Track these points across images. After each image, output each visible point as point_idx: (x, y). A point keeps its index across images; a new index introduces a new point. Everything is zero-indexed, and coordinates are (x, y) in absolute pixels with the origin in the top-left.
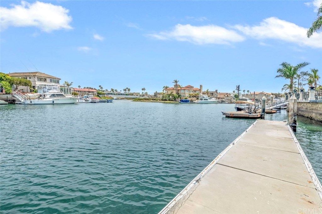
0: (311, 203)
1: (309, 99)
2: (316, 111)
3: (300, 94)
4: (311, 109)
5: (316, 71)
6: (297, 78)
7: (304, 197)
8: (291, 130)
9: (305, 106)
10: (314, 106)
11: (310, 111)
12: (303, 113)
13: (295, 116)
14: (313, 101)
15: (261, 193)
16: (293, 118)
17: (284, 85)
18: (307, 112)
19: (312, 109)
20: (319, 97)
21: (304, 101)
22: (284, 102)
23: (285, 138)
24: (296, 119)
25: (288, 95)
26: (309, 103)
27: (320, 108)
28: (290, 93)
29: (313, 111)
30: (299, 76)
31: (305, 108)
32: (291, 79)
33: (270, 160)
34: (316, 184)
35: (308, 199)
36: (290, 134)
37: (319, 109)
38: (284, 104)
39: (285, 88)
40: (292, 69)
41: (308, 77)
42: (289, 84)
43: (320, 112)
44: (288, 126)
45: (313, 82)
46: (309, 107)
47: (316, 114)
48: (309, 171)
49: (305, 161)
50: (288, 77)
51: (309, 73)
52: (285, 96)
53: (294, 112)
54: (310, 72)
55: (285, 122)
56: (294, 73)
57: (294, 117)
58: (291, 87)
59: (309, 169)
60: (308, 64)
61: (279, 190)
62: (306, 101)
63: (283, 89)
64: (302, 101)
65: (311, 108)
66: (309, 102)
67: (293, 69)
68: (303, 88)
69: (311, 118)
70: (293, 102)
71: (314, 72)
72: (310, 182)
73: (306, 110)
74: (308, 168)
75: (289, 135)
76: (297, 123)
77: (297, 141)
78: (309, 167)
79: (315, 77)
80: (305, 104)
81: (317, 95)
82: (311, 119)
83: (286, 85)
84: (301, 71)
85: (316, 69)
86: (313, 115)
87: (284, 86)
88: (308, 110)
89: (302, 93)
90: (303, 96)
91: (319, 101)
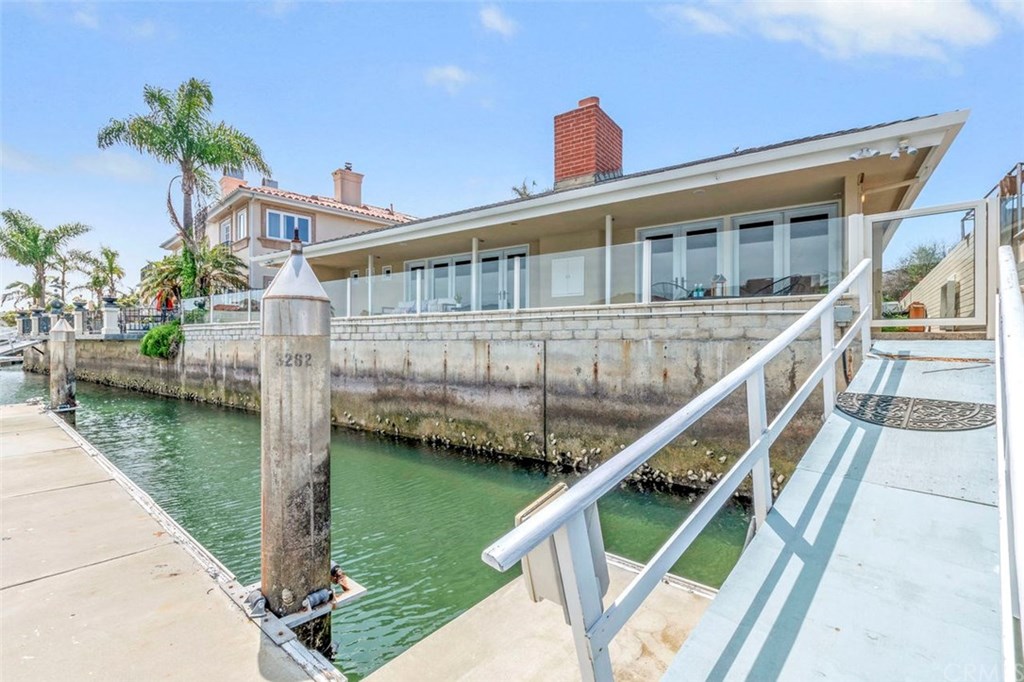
0: (175, 575)
1: (104, 331)
2: (119, 363)
3: (75, 317)
4: (105, 359)
5: (114, 255)
6: (58, 267)
7: (159, 571)
8: (65, 426)
9: (87, 351)
10: (114, 349)
11: (104, 363)
12: (83, 371)
13: (69, 381)
14: (115, 336)
15: (38, 634)
16: (63, 388)
17: (8, 284)
18: (96, 367)
19: (110, 358)
20: (128, 326)
21: (87, 335)
22: (14, 342)
23: (54, 451)
24: (74, 390)
25: (31, 318)
26: (102, 341)
27: (129, 353)
28: (37, 312)
29: (114, 363)
30: (63, 261)
31: (89, 356)
32: (37, 267)
33: (31, 529)
34: (173, 531)
35: (167, 571)
36: (65, 436)
37: (127, 356)
38: (16, 346)
39: (15, 295)
40: (40, 238)
41: (90, 268)
42: (31, 283)
43: (131, 365)
44: (51, 414)
45: (105, 282)
46: (101, 354)
47: (121, 369)
48: (150, 511)
49: (131, 493)
50: (26, 258)
51: (93, 256)
52: (19, 322)
53: (67, 369)
54: (96, 254)
55: (35, 403)
56: (48, 251)
57: (67, 386)
58: (38, 291)
59: (147, 508)
60: (87, 230)
61: (93, 593)
62: (95, 337)
63: (6, 295)
64: (83, 337)
65: (107, 355)
66: (103, 338)
67: (42, 236)
68: (83, 298)
69: (109, 382)
70: (64, 340)
71: (108, 258)
72: (160, 534)
73: (92, 361)
74: (145, 506)
75: (65, 440)
76: (77, 402)
77: (95, 451)
78: (147, 503)
79: (112, 270)
80: (89, 346)
81: (123, 319)
82: (107, 385)
83: (20, 283)
84: (70, 249)
85: (113, 251)
86: (114, 375)
87: (8, 288)
88: (99, 362)
89: (80, 313)
90: (83, 322)
91: (129, 336)
